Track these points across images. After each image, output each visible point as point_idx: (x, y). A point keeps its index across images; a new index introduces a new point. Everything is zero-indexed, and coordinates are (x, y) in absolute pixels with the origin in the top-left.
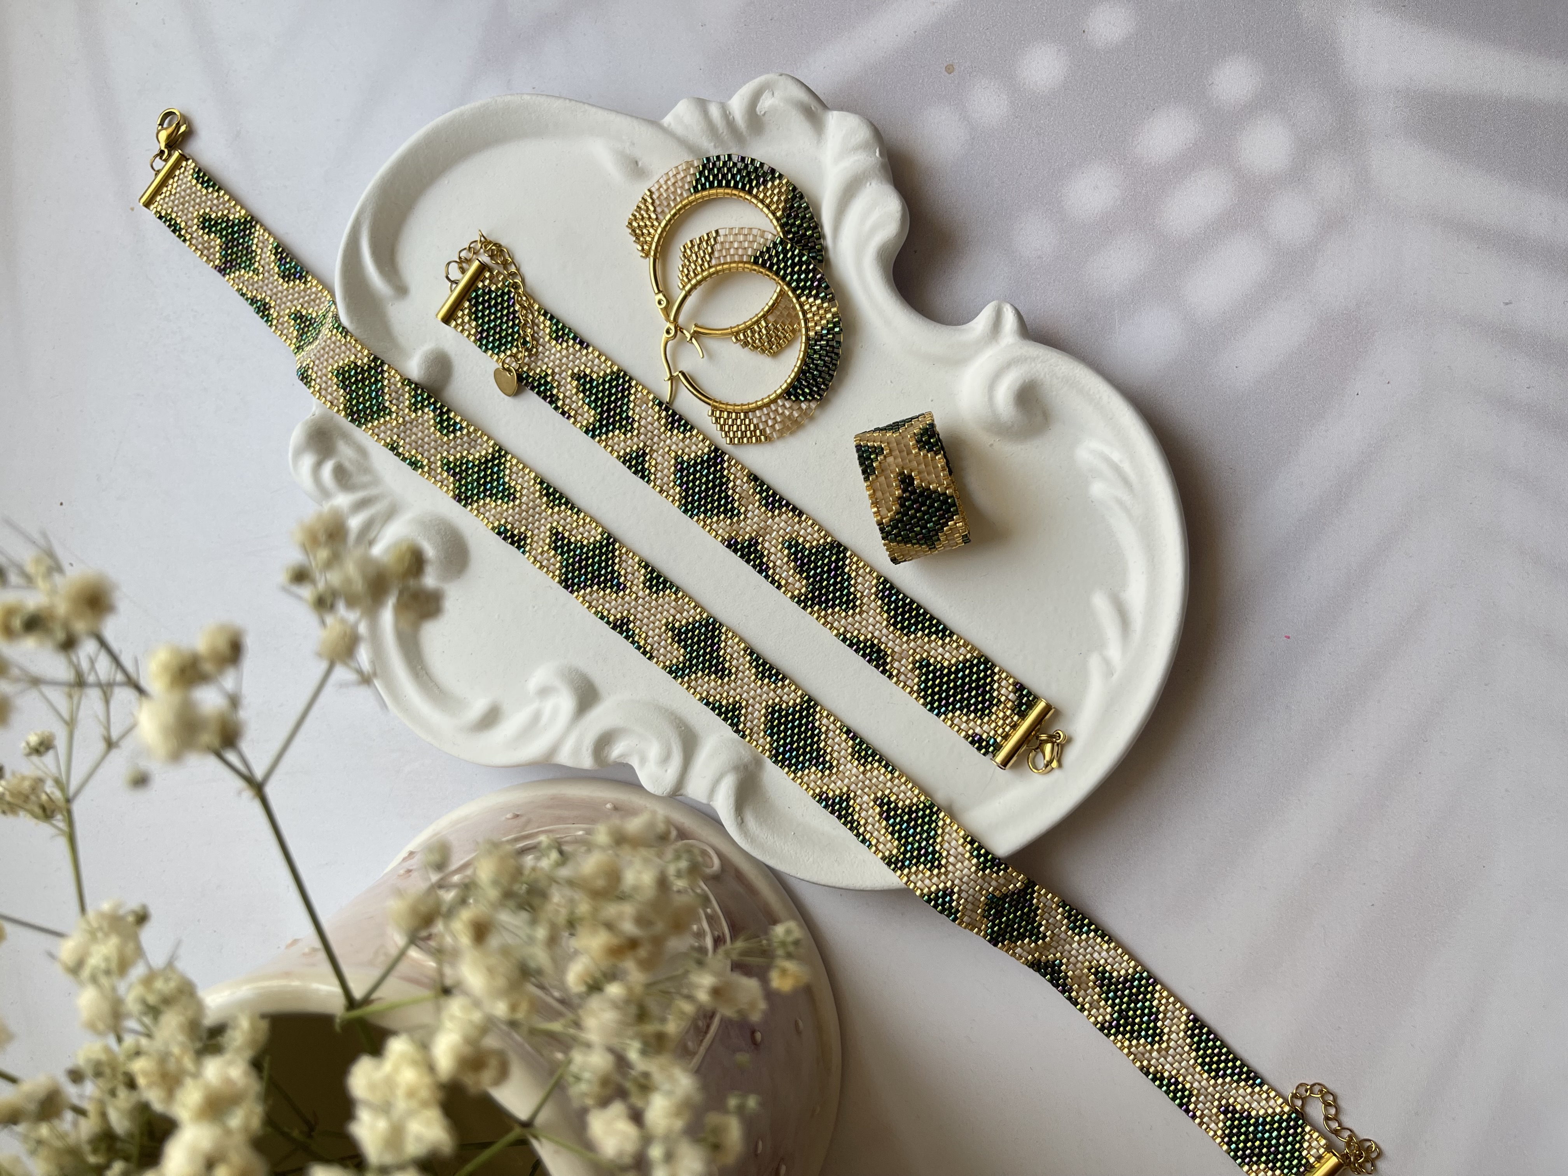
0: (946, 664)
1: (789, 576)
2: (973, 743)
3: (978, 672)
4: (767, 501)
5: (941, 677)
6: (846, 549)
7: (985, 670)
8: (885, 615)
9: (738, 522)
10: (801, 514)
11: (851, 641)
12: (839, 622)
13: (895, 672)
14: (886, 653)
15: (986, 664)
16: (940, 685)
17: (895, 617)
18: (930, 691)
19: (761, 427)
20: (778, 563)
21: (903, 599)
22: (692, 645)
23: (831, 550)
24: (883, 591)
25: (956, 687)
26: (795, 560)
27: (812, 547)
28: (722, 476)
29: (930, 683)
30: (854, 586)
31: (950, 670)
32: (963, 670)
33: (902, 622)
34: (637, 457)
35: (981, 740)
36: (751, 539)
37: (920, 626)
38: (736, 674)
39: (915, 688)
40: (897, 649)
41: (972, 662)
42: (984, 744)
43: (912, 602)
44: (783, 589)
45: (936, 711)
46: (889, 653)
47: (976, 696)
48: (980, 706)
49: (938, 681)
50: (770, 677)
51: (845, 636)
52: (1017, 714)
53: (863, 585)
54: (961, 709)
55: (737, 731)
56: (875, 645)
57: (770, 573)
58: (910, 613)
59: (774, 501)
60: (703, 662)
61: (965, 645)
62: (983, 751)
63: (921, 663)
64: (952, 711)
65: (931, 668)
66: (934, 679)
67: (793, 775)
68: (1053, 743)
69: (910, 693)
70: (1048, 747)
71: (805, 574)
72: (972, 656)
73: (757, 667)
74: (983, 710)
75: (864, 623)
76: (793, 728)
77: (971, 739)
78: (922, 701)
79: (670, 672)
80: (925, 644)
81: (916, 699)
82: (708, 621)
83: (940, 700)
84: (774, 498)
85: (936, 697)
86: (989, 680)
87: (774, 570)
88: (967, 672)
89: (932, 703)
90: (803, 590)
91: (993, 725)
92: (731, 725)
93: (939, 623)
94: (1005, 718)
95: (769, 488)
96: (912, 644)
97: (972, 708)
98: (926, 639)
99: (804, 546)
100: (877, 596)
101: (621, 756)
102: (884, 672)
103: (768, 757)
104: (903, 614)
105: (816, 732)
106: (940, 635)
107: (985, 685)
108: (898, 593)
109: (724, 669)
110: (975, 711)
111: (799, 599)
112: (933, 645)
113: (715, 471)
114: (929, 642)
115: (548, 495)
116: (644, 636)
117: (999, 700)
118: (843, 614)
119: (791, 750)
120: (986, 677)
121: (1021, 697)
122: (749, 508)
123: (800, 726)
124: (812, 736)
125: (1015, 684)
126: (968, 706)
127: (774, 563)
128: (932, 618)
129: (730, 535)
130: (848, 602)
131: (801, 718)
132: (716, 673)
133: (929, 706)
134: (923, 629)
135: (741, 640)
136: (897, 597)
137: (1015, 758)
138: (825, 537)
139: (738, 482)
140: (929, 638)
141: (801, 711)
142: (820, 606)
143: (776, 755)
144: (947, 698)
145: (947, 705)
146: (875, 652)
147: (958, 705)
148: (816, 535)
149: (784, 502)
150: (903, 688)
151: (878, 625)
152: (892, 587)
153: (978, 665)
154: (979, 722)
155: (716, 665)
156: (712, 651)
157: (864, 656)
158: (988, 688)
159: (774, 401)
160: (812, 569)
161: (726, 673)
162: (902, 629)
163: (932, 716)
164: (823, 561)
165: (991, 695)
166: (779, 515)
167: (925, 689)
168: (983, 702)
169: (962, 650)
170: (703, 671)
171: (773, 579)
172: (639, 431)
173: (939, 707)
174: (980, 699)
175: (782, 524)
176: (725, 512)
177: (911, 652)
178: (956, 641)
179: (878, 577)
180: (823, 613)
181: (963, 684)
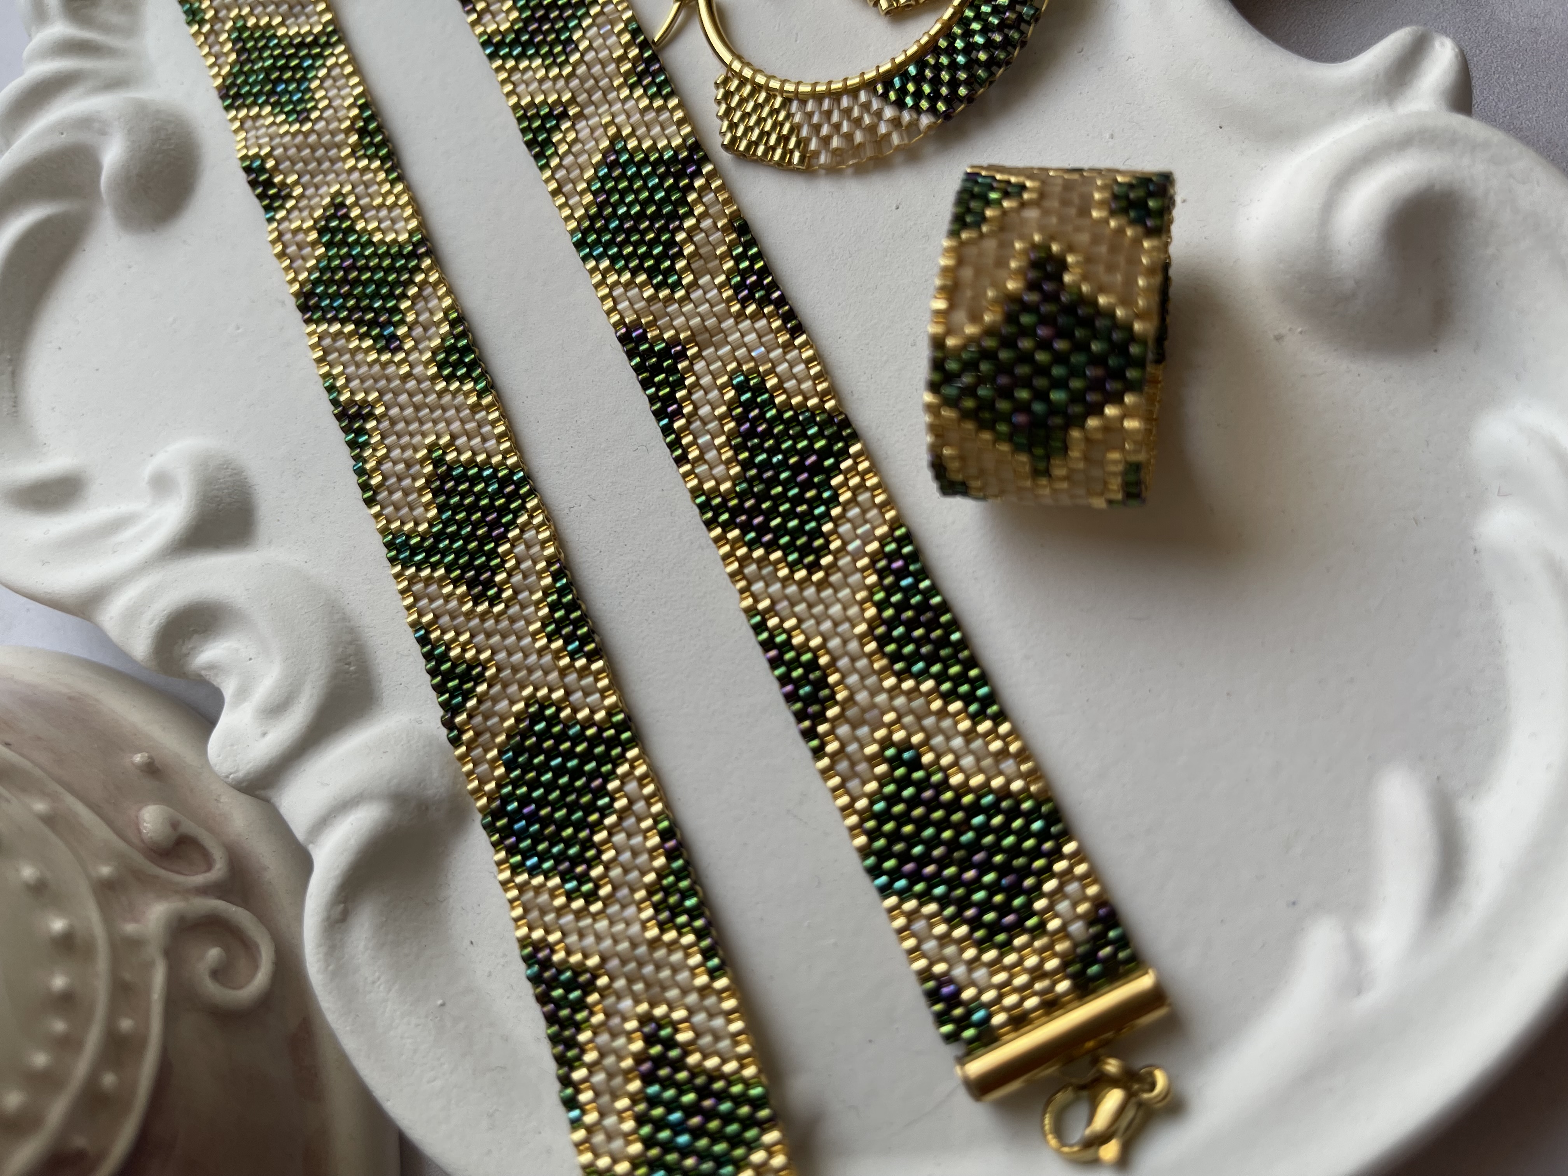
0: (956, 779)
1: (710, 445)
2: (933, 996)
3: (1024, 833)
4: (744, 279)
5: (933, 804)
6: (855, 437)
7: (1043, 835)
8: (871, 612)
9: (669, 300)
10: (798, 330)
11: (772, 637)
12: (767, 585)
13: (832, 747)
14: (832, 696)
15: (1049, 823)
16: (922, 823)
17: (891, 624)
18: (889, 826)
19: (804, 133)
20: (704, 411)
21: (928, 593)
22: (456, 509)
23: (822, 426)
24: (891, 557)
25: (953, 845)
26: (740, 420)
27: (787, 405)
28: (683, 201)
29: (898, 808)
30: (836, 521)
31: (958, 797)
32: (991, 811)
33: (902, 641)
34: (550, 115)
35: (954, 1000)
36: (675, 341)
37: (936, 668)
38: (508, 603)
39: (862, 804)
40: (862, 697)
41: (1018, 803)
42: (958, 1012)
43: (944, 607)
44: (687, 467)
45: (884, 879)
46: (839, 697)
47: (993, 889)
48: (990, 916)
49: (918, 812)
50: (568, 640)
51: (764, 621)
52: (1073, 977)
53: (855, 528)
54: (944, 902)
55: (449, 724)
56: (817, 667)
57: (679, 423)
58: (930, 628)
59: (758, 285)
60: (459, 553)
61: (1023, 755)
62: (948, 1028)
63: (900, 752)
64: (919, 896)
65: (918, 775)
66: (913, 803)
67: (507, 874)
68: (1130, 1095)
69: (843, 809)
70: (1113, 1099)
71: (746, 454)
72: (1025, 790)
73: (553, 607)
74: (994, 928)
75: (818, 609)
76: (559, 771)
77: (931, 984)
78: (862, 840)
79: (389, 546)
80: (930, 713)
81: (852, 829)
82: (512, 473)
83: (904, 857)
84: (760, 279)
85: (899, 847)
86: (1039, 863)
87: (689, 422)
88: (997, 820)
89: (883, 855)
90: (725, 486)
91: (1001, 977)
92: (444, 705)
93: (984, 679)
94: (1038, 973)
95: (759, 256)
96: (900, 701)
97: (970, 913)
98: (937, 705)
99: (772, 398)
100: (873, 562)
101: (212, 667)
102: (809, 734)
103: (481, 810)
104: (911, 625)
105: (601, 803)
106: (973, 708)
107: (1028, 870)
108: (923, 573)
109: (489, 583)
110: (975, 924)
111: (709, 500)
112: (947, 723)
113: (675, 187)
114: (942, 713)
115: (363, 132)
116: (382, 452)
117: (1042, 925)
118: (784, 572)
119: (532, 818)
120: (1035, 854)
121: (1099, 940)
122: (701, 282)
123: (577, 773)
124: (589, 809)
125: (1100, 902)
126: (963, 903)
127: (696, 408)
128: (972, 662)
129: (639, 318)
130: (805, 551)
131: (585, 757)
132: (471, 584)
133: (871, 861)
134: (940, 678)
135: (556, 537)
136: (917, 581)
137: (1015, 1086)
138: (823, 396)
139: (706, 223)
140: (946, 703)
141: (593, 742)
142: (744, 533)
143: (497, 814)
144: (924, 860)
145: (914, 878)
146: (809, 682)
147: (939, 890)
148: (807, 385)
149: (776, 295)
150: (834, 790)
151: (846, 626)
152: (915, 556)
153: (1030, 817)
154: (970, 953)
155: (480, 570)
156: (487, 538)
157: (784, 680)
158: (1029, 882)
159: (853, 92)
160: (764, 450)
161: (491, 593)
162: (895, 658)
163: (868, 887)
164: (795, 443)
165: (1029, 903)
166: (754, 317)
167: (882, 817)
168: (1004, 909)
169: (1008, 765)
170: (449, 569)
171: (678, 439)
172: (574, 69)
173: (893, 874)
174: (998, 898)
175: (751, 337)
176: (651, 273)
177: (889, 717)
178: (1003, 738)
179: (895, 524)
180: (742, 551)
181: (975, 846)
